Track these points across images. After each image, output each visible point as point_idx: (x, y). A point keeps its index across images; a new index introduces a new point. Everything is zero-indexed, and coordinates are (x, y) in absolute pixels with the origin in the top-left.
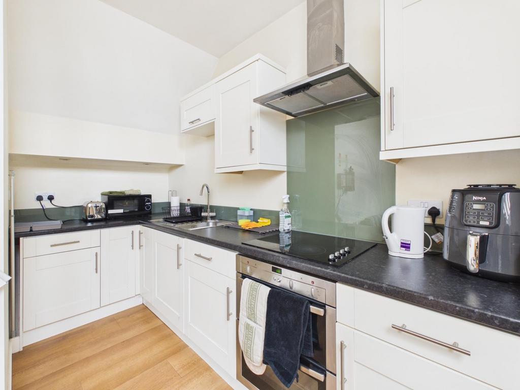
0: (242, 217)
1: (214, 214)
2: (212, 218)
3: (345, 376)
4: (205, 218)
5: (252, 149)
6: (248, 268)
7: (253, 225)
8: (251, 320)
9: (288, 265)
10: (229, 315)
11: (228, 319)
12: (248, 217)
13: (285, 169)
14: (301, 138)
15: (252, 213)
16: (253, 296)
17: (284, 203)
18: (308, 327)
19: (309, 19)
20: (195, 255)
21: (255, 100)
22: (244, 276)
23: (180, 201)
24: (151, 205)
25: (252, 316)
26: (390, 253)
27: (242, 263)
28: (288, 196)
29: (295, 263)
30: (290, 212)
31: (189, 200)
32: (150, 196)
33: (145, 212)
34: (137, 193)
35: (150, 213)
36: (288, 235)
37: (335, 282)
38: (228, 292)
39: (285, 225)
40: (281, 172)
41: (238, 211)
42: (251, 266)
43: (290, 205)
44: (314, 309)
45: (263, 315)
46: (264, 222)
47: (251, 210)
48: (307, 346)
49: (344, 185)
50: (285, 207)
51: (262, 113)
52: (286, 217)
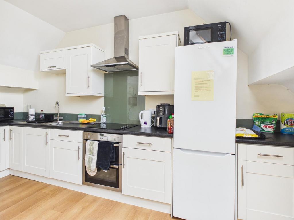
0: (81, 118)
1: (62, 118)
2: (60, 120)
3: (125, 163)
4: (56, 120)
5: (88, 86)
6: (89, 136)
7: (87, 121)
8: (91, 155)
9: (106, 132)
10: (79, 158)
11: (79, 160)
12: (84, 118)
13: (103, 95)
14: (111, 81)
15: (86, 116)
16: (92, 146)
17: (103, 111)
18: (113, 151)
19: (115, 34)
20: (59, 136)
21: (92, 66)
22: (87, 140)
23: (35, 111)
24: (13, 114)
25: (91, 153)
26: (142, 126)
27: (86, 135)
28: (105, 108)
29: (109, 131)
30: (106, 115)
31: (42, 111)
32: (13, 108)
33: (10, 118)
34: (3, 106)
35: (13, 119)
36: (105, 125)
37: (122, 134)
38: (79, 148)
39: (103, 120)
40: (102, 97)
41: (78, 115)
42: (89, 135)
43: (106, 112)
44: (115, 145)
45: (96, 152)
46: (92, 121)
47: (85, 115)
48: (113, 158)
49: (132, 103)
50: (103, 113)
51: (93, 70)
52: (104, 117)
